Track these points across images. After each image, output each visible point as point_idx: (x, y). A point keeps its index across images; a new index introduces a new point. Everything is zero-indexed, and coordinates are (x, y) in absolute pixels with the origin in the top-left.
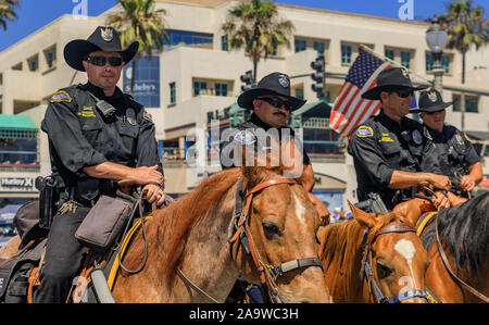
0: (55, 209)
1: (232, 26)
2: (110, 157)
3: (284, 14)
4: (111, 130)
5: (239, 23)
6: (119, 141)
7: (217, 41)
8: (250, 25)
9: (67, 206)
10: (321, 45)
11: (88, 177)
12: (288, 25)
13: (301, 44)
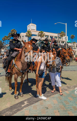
0: (10, 53)
1: (39, 34)
2: (16, 47)
3: (44, 33)
4: (17, 44)
5: (40, 34)
6: (18, 45)
7: (37, 36)
8: (41, 34)
9: (11, 53)
10: (48, 36)
11: (13, 49)
12: (45, 34)
13: (46, 36)
